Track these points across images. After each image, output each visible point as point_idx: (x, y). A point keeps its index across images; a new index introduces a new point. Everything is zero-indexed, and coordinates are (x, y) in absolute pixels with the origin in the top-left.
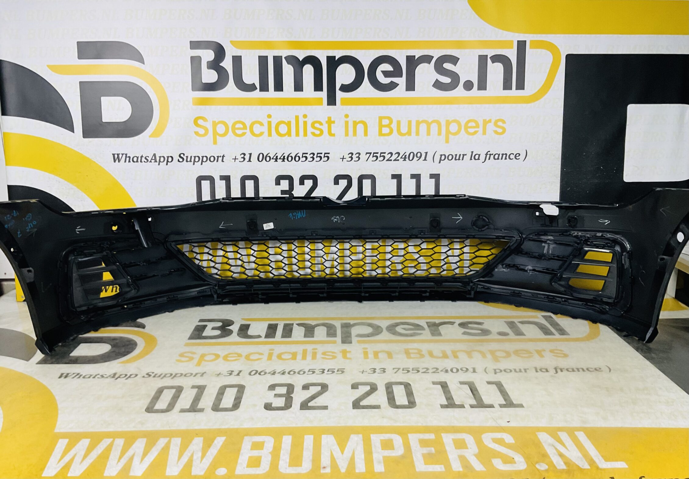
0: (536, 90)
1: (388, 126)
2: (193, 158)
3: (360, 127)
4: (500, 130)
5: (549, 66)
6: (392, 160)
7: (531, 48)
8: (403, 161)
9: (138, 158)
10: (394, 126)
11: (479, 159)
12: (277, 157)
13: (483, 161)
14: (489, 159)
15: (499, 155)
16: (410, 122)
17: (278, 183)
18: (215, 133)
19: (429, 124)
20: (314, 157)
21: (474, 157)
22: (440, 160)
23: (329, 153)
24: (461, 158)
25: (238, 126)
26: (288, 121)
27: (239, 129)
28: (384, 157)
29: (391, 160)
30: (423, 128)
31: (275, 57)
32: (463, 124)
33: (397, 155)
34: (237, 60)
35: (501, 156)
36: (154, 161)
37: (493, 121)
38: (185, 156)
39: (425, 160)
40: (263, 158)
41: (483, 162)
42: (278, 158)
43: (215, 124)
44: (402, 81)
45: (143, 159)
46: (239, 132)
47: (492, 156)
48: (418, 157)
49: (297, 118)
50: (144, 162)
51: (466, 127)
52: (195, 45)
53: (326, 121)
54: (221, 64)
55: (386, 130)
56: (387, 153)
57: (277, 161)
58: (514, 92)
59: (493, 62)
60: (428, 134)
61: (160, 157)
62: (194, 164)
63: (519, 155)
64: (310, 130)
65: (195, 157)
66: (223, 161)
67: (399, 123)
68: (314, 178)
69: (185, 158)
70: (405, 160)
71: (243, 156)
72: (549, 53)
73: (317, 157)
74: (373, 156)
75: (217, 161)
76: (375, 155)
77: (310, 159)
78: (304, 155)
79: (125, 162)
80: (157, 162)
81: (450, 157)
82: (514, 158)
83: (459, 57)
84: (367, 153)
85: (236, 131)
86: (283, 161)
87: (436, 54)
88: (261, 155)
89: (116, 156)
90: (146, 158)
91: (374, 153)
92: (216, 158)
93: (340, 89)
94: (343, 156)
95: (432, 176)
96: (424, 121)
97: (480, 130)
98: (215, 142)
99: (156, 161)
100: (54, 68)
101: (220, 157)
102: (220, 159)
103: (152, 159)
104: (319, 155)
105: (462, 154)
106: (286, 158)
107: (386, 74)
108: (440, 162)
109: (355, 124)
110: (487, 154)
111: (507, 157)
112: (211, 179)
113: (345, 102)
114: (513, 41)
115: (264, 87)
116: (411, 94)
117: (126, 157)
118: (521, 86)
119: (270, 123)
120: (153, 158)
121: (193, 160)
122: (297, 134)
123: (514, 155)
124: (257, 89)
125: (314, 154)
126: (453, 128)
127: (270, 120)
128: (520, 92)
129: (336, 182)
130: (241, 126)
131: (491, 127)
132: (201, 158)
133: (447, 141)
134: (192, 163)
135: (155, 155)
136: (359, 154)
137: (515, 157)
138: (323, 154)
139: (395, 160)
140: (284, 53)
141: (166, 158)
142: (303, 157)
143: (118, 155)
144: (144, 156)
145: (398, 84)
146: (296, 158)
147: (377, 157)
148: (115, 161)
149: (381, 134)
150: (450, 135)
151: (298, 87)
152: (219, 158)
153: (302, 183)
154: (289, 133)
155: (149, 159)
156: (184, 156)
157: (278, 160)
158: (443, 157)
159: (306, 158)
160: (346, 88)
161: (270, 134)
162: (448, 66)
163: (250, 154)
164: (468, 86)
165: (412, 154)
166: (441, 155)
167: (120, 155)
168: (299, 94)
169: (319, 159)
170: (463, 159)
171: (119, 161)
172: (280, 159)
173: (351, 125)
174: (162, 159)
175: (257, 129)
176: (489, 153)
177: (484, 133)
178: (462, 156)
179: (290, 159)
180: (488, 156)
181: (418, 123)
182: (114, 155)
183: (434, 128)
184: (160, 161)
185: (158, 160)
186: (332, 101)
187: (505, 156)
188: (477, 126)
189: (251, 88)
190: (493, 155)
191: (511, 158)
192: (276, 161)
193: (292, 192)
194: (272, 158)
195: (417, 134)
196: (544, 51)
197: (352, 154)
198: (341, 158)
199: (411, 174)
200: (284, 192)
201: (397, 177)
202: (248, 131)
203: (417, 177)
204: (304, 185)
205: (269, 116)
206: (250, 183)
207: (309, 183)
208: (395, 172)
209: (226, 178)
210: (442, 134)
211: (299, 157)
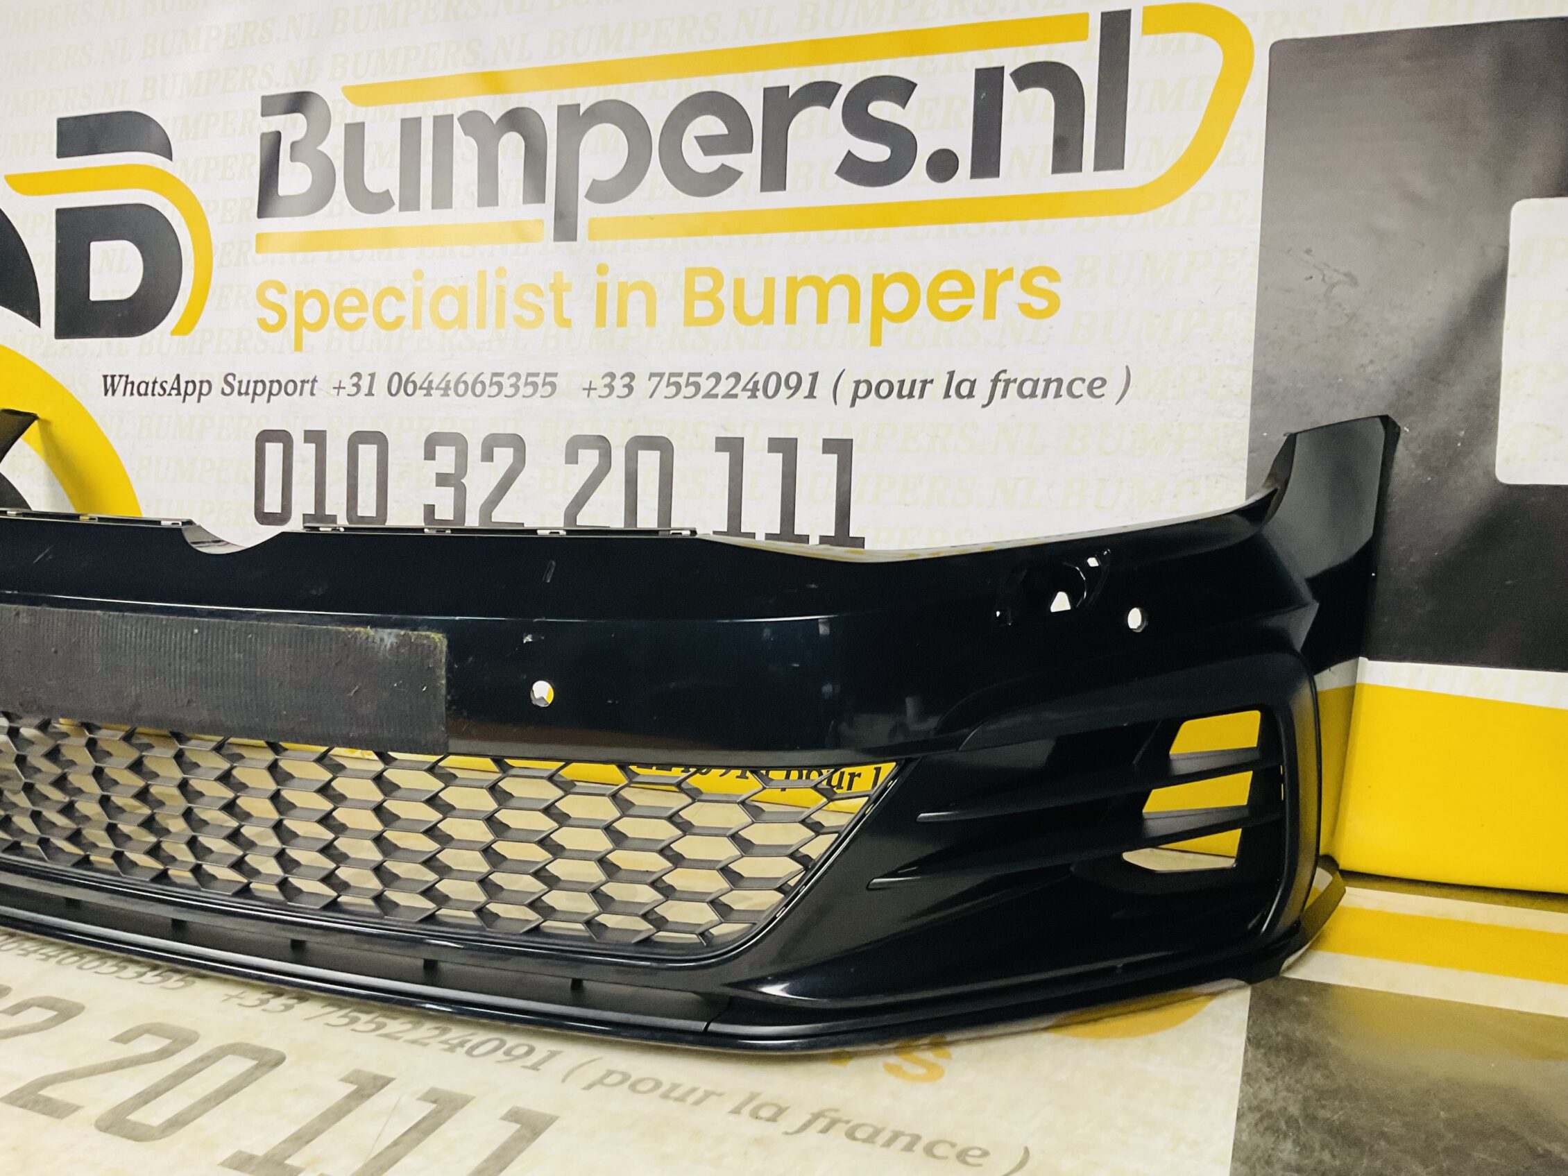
0: (1163, 171)
1: (709, 296)
2: (252, 386)
3: (636, 301)
4: (1040, 304)
5: (1210, 86)
6: (720, 397)
7: (1146, 31)
8: (749, 397)
9: (147, 384)
10: (726, 295)
11: (970, 395)
12: (431, 382)
13: (986, 403)
14: (1004, 395)
15: (1036, 382)
16: (770, 283)
17: (430, 455)
18: (300, 323)
19: (823, 289)
20: (519, 384)
21: (957, 388)
22: (855, 396)
23: (555, 375)
24: (917, 392)
25: (348, 302)
26: (461, 288)
27: (351, 309)
28: (698, 387)
29: (716, 396)
30: (807, 299)
31: (436, 119)
32: (924, 285)
33: (732, 380)
34: (355, 135)
35: (1041, 385)
36: (176, 392)
37: (1018, 274)
38: (238, 379)
39: (811, 395)
40: (402, 385)
41: (984, 406)
42: (434, 385)
43: (300, 299)
44: (750, 163)
45: (158, 389)
46: (351, 318)
47: (1013, 388)
48: (791, 388)
49: (482, 274)
50: (159, 395)
51: (935, 295)
52: (272, 105)
53: (551, 286)
54: (319, 148)
55: (703, 309)
56: (705, 376)
57: (431, 395)
58: (1088, 179)
59: (1021, 87)
60: (822, 318)
61: (187, 383)
62: (253, 401)
63: (1104, 382)
64: (511, 309)
65: (256, 383)
66: (312, 394)
67: (739, 284)
68: (518, 444)
69: (236, 385)
70: (754, 396)
71: (355, 380)
72: (1208, 41)
73: (526, 384)
74: (669, 385)
75: (301, 393)
76: (673, 380)
77: (509, 390)
78: (495, 379)
79: (124, 394)
80: (181, 394)
81: (884, 389)
82: (1085, 392)
83: (914, 81)
84: (652, 375)
85: (344, 315)
86: (446, 394)
87: (848, 76)
88: (396, 378)
89: (109, 380)
90: (161, 385)
91: (671, 375)
92: (299, 385)
93: (589, 196)
95: (830, 446)
96: (810, 280)
97: (978, 302)
98: (299, 346)
100: (17, 182)
101: (308, 382)
102: (308, 387)
103: (172, 388)
104: (530, 379)
105: (919, 378)
106: (452, 385)
107: (709, 145)
108: (853, 404)
109: (624, 290)
110: (996, 381)
111: (1064, 391)
112: (286, 439)
113: (600, 230)
114: (1087, 15)
115: (410, 200)
116: (775, 199)
117: (127, 383)
118: (1111, 156)
119: (418, 293)
120: (175, 386)
121: (251, 391)
122: (481, 324)
123: (1087, 383)
124: (394, 204)
125: (518, 376)
126: (896, 298)
127: (419, 284)
128: (1110, 179)
129: (572, 458)
130: (356, 302)
131: (1010, 293)
132: (268, 385)
133: (876, 340)
134: (250, 397)
135: (178, 377)
136: (632, 376)
137: (1090, 389)
138: (542, 376)
139: (728, 395)
140: (458, 107)
141: (198, 385)
142: (491, 384)
143: (113, 377)
144: (159, 381)
145: (741, 173)
146: (473, 387)
147: (678, 385)
148: (106, 393)
149: (691, 320)
150: (885, 321)
151: (488, 194)
152: (306, 385)
153: (488, 456)
154: (461, 320)
155: (168, 387)
156: (234, 379)
157: (432, 392)
158: (866, 389)
159: (500, 385)
160: (604, 192)
161: (418, 323)
162: (881, 109)
163: (373, 376)
164: (942, 166)
165: (773, 379)
166: (858, 383)
167: (116, 378)
168: (489, 214)
170: (921, 396)
171: (113, 394)
172: (437, 388)
173: (612, 293)
174: (191, 388)
175: (390, 309)
176: (1002, 377)
177: (990, 313)
178: (918, 386)
179: (461, 387)
180: (1001, 386)
181: (794, 285)
182: (105, 377)
183: (839, 297)
184: (186, 393)
185: (182, 391)
186: (565, 227)
187: (1056, 387)
188: (968, 291)
189: (381, 202)
190: (1018, 382)
191: (1076, 391)
192: (428, 394)
193: (463, 481)
194: (418, 386)
195: (791, 317)
196: (1191, 38)
197: (612, 376)
198: (583, 389)
199: (771, 440)
200: (442, 480)
201: (732, 447)
202: (369, 315)
203: (786, 448)
204: (492, 461)
205: (418, 275)
206: (368, 454)
207: (504, 456)
208: (726, 430)
209: (317, 438)
210: (861, 319)
211: (483, 383)
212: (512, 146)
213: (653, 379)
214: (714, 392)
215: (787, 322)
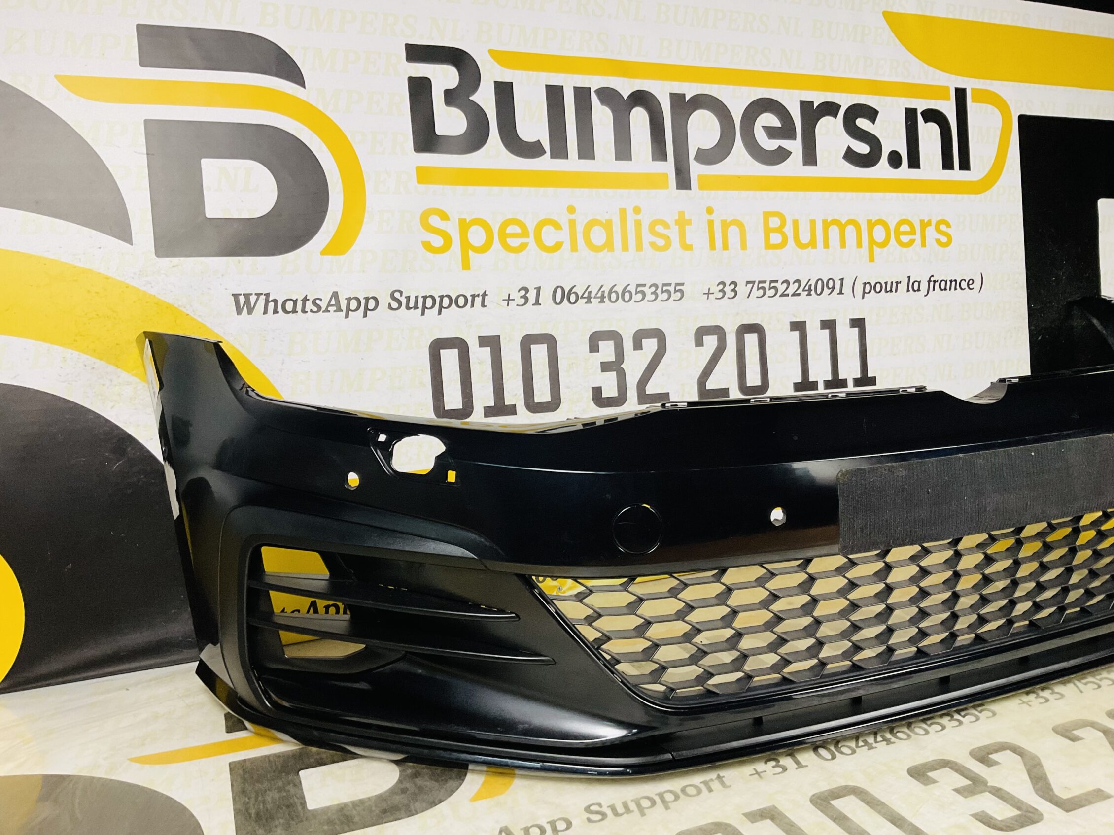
0: (985, 173)
1: (779, 230)
2: (421, 300)
3: (733, 233)
4: (944, 239)
5: (999, 132)
6: (790, 295)
7: (973, 101)
8: (807, 295)
9: (295, 302)
10: (788, 229)
11: (919, 290)
12: (590, 292)
13: (926, 294)
14: (934, 290)
15: (946, 282)
16: (813, 222)
17: (594, 348)
18: (466, 245)
19: (842, 227)
20: (657, 291)
21: (913, 286)
22: (864, 292)
23: (683, 284)
24: (894, 289)
25: (510, 229)
26: (606, 220)
27: (513, 235)
28: (776, 289)
29: (787, 295)
30: (834, 233)
31: (576, 89)
32: (892, 227)
33: (796, 285)
34: (504, 91)
35: (948, 283)
36: (334, 308)
37: (934, 222)
38: (404, 295)
39: (841, 292)
40: (565, 295)
41: (926, 296)
42: (593, 295)
43: (465, 226)
44: (795, 146)
45: (309, 306)
46: (514, 242)
47: (937, 284)
48: (830, 289)
49: (623, 212)
50: (311, 311)
51: (898, 234)
52: (416, 53)
53: (676, 221)
54: (471, 98)
55: (776, 238)
56: (780, 282)
57: (591, 303)
58: (956, 174)
59: (926, 121)
60: (843, 245)
61: (349, 300)
62: (423, 314)
63: (973, 281)
64: (647, 238)
65: (425, 298)
66: (483, 305)
67: (796, 223)
68: (659, 335)
69: (404, 301)
70: (809, 294)
71: (523, 292)
72: (996, 111)
73: (663, 292)
74: (758, 289)
75: (472, 305)
76: (761, 285)
77: (650, 296)
78: (639, 289)
79: (265, 312)
80: (342, 311)
81: (878, 288)
82: (966, 287)
83: (877, 109)
84: (748, 283)
85: (508, 240)
86: (602, 301)
87: (845, 101)
88: (559, 291)
89: (242, 299)
90: (314, 303)
91: (760, 282)
92: (470, 299)
93: (696, 158)
94: (709, 289)
95: (852, 323)
96: (836, 222)
97: (918, 237)
98: (466, 266)
99: (339, 310)
100: (74, 84)
101: (478, 295)
102: (478, 300)
103: (329, 305)
104: (665, 288)
105: (894, 280)
106: (606, 294)
107: (772, 132)
108: (863, 297)
109: (725, 225)
110: (929, 281)
111: (958, 287)
112: (461, 345)
113: (707, 183)
114: (949, 88)
115: (559, 150)
116: (810, 170)
117: (267, 302)
118: (965, 163)
119: (572, 223)
120: (333, 302)
121: (420, 305)
122: (625, 248)
123: (967, 281)
124: (545, 152)
125: (656, 286)
126: (879, 234)
127: (572, 217)
128: (965, 175)
129: (699, 343)
130: (517, 230)
131: (931, 231)
132: (438, 300)
133: (872, 259)
134: (420, 310)
135: (335, 295)
136: (736, 284)
137: (968, 284)
138: (673, 285)
140: (594, 83)
141: (363, 302)
142: (636, 292)
143: (247, 296)
144: (311, 298)
145: (791, 153)
147: (764, 289)
148: (239, 311)
149: (769, 246)
150: (875, 248)
151: (623, 150)
152: (476, 298)
153: (638, 346)
154: (609, 245)
155: (323, 305)
156: (401, 295)
157: (592, 300)
158: (870, 288)
159: (643, 294)
160: (707, 157)
161: (574, 248)
162: (862, 123)
163: (538, 289)
164: (895, 160)
165: (820, 283)
167: (251, 297)
168: (623, 166)
169: (665, 296)
170: (896, 291)
171: (250, 311)
172: (596, 297)
173: (718, 228)
174: (353, 304)
175: (550, 236)
176: (932, 279)
177: (924, 244)
178: (894, 285)
179: (614, 296)
180: (932, 284)
181: (826, 224)
182: (236, 296)
183: (851, 234)
184: (348, 310)
185: (344, 307)
186: (683, 180)
187: (955, 284)
188: (913, 231)
189: (532, 150)
190: (939, 282)
191: (963, 287)
192: (589, 302)
193: (622, 366)
194: (580, 297)
195: (826, 245)
196: (990, 108)
197: (723, 283)
198: (705, 294)
199: (822, 321)
200: (606, 367)
201: (799, 327)
202: (531, 240)
203: (829, 325)
204: (642, 349)
205: (571, 210)
206: (539, 352)
207: (650, 345)
208: (794, 316)
209: (492, 343)
210: (863, 246)
211: (630, 292)
212: (639, 117)
213: (748, 285)
214: (786, 293)
215: (825, 248)
